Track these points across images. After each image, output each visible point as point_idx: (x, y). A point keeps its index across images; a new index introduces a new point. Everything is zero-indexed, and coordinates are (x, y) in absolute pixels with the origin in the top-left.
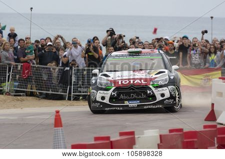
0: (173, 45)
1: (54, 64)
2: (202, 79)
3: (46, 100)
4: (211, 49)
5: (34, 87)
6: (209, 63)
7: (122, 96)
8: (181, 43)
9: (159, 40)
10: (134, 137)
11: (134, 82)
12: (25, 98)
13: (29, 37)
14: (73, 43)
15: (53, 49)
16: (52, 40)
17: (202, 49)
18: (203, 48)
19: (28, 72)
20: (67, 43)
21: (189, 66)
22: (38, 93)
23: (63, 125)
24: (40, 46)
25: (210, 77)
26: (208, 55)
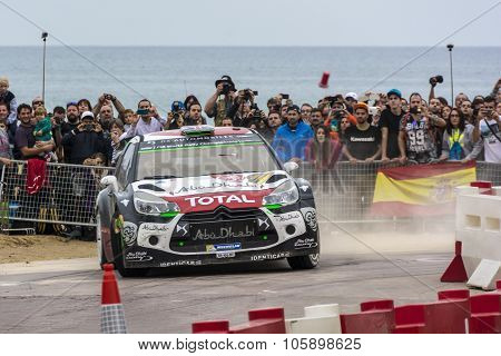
0: (367, 110)
1: (98, 159)
2: (432, 187)
3: (82, 242)
4: (452, 119)
5: (54, 212)
6: (448, 150)
7: (199, 234)
8: (384, 107)
9: (332, 100)
10: (283, 322)
11: (224, 199)
12: (32, 238)
13: (40, 99)
14: (139, 112)
15: (94, 126)
16: (93, 106)
17: (430, 119)
18: (433, 116)
19: (40, 180)
20: (128, 111)
21: (403, 158)
22: (63, 227)
23: (121, 298)
24: (66, 120)
25: (451, 183)
26: (446, 132)
